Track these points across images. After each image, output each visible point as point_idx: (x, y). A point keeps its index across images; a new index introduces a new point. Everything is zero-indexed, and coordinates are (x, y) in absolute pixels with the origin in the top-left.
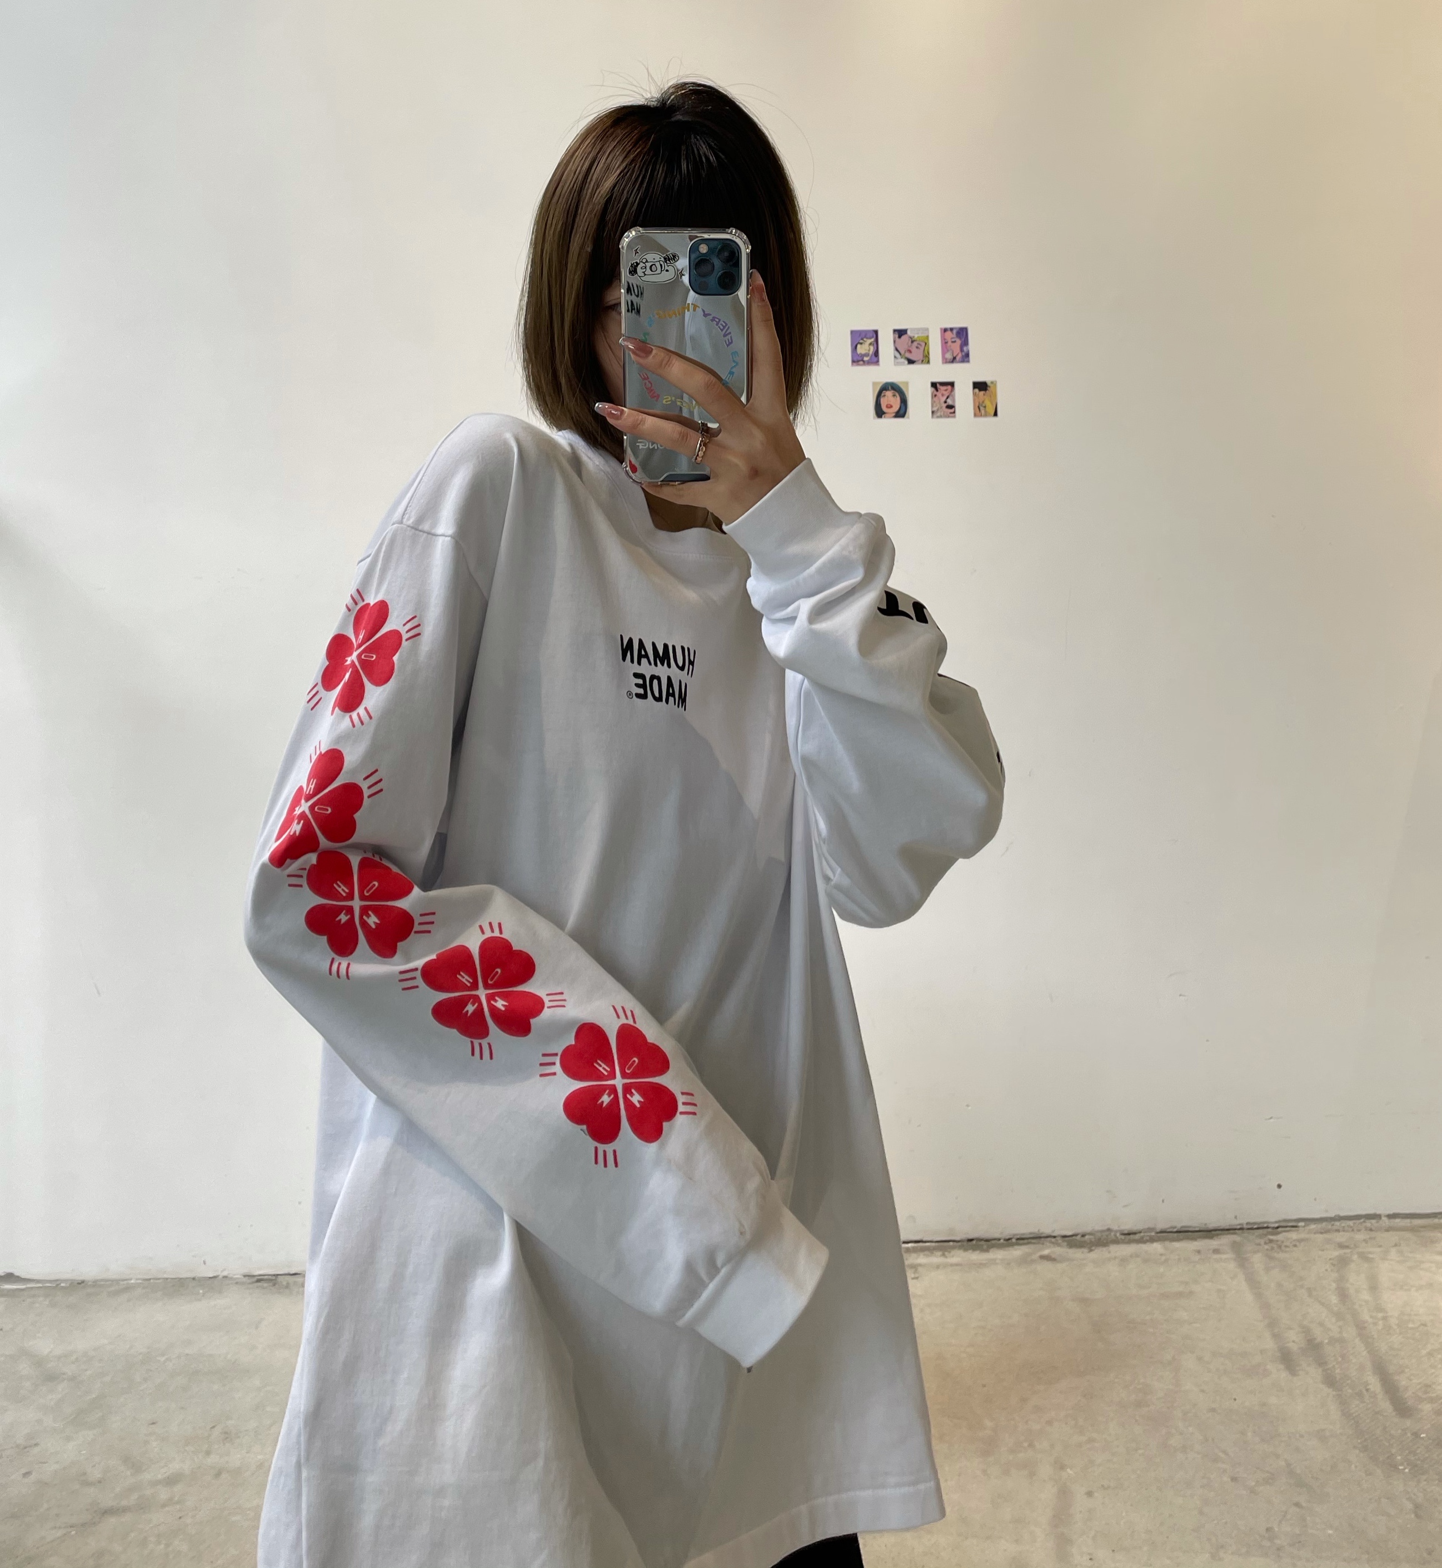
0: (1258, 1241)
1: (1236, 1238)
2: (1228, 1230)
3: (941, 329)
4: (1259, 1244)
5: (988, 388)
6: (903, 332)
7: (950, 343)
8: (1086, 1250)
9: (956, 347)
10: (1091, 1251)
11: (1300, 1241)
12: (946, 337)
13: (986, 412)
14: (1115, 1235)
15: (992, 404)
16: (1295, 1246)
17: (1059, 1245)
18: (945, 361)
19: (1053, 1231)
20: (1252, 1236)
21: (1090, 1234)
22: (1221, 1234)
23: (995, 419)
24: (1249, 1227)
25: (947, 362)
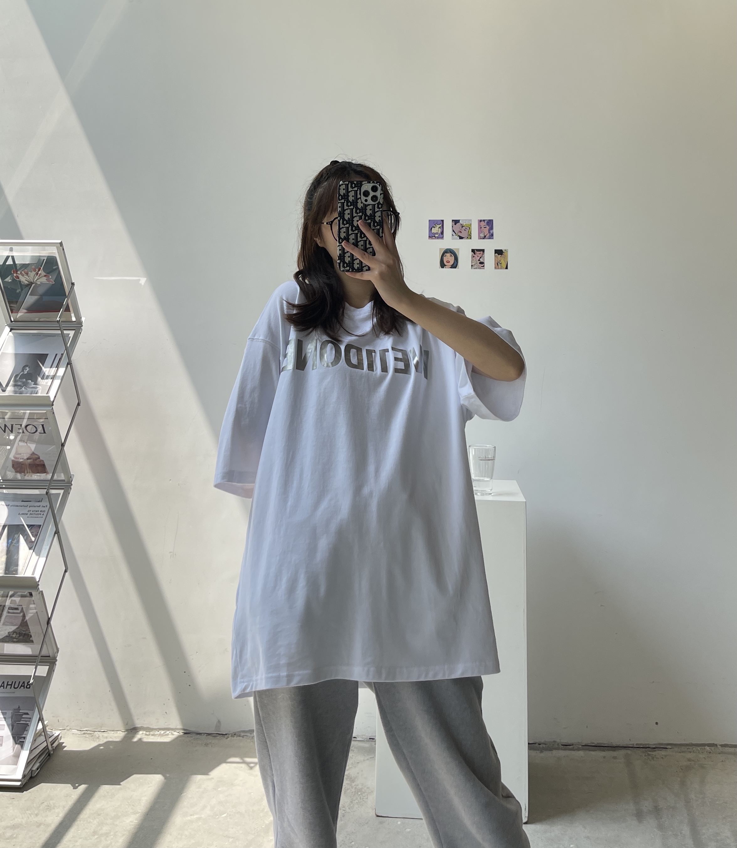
0: (641, 754)
1: (628, 751)
2: (625, 747)
3: (478, 220)
4: (642, 757)
5: (503, 253)
6: (457, 222)
7: (483, 228)
8: (540, 753)
9: (486, 231)
10: (543, 753)
11: (668, 756)
12: (481, 225)
13: (501, 266)
14: (558, 745)
15: (505, 262)
16: (662, 758)
18: (480, 238)
20: (638, 751)
21: (543, 744)
22: (620, 749)
23: (506, 270)
24: (638, 746)
25: (480, 239)
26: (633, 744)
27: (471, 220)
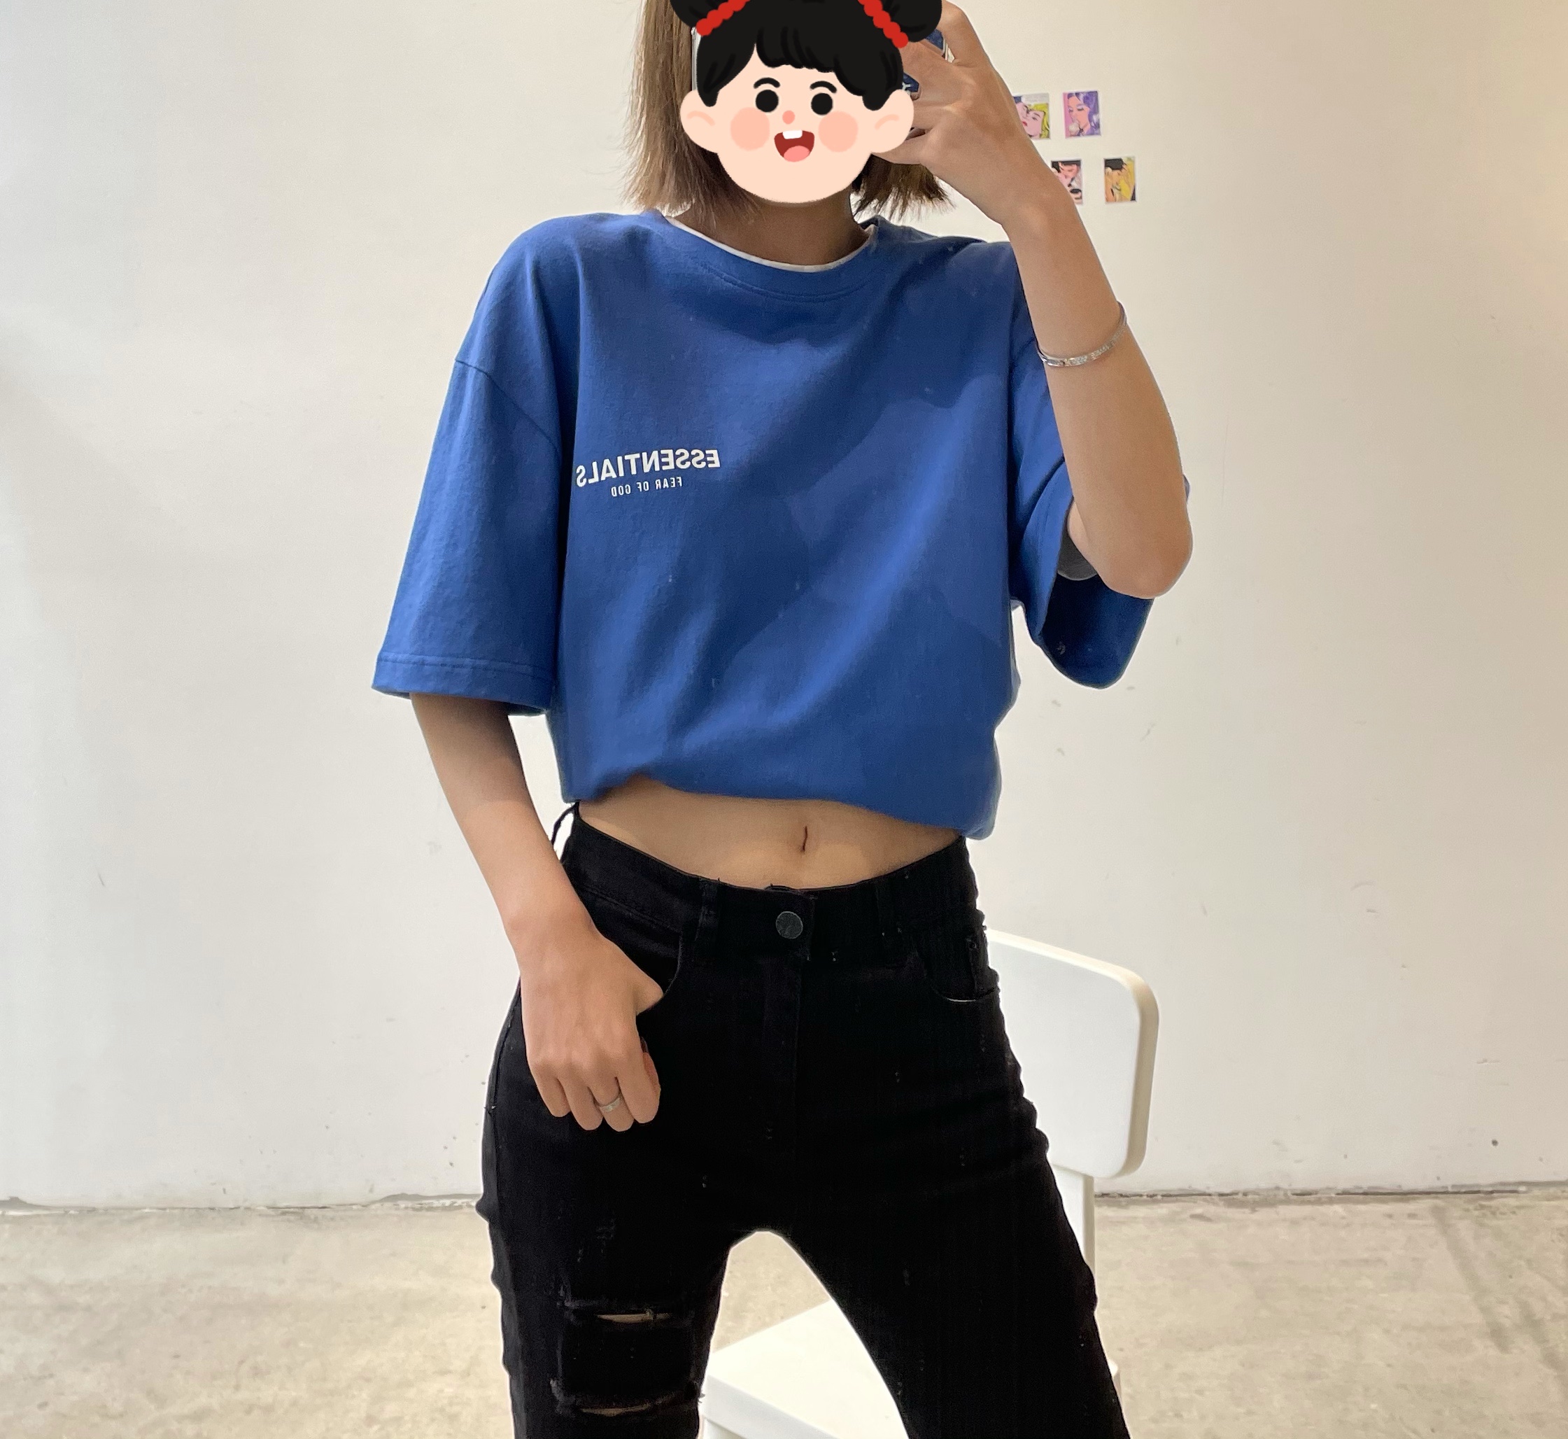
0: (1466, 1206)
1: (1439, 1202)
2: (1428, 1193)
3: (1064, 94)
4: (1467, 1210)
5: (1124, 166)
7: (1075, 112)
8: (1247, 1211)
9: (1083, 117)
10: (1254, 1211)
11: (1519, 1207)
12: (1070, 104)
13: (1121, 196)
14: (1285, 1194)
15: (1129, 187)
16: (1514, 1213)
17: (1215, 1204)
18: (1069, 134)
19: (1208, 1188)
20: (1461, 1200)
21: (1254, 1193)
22: (1418, 1198)
23: (1133, 203)
24: (1455, 1190)
25: (1072, 136)
26: (1447, 1187)
27: (1046, 96)
